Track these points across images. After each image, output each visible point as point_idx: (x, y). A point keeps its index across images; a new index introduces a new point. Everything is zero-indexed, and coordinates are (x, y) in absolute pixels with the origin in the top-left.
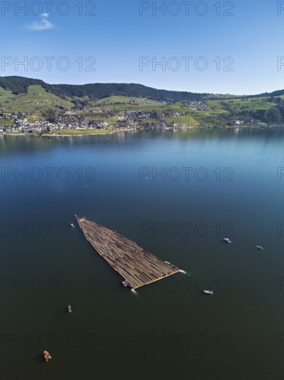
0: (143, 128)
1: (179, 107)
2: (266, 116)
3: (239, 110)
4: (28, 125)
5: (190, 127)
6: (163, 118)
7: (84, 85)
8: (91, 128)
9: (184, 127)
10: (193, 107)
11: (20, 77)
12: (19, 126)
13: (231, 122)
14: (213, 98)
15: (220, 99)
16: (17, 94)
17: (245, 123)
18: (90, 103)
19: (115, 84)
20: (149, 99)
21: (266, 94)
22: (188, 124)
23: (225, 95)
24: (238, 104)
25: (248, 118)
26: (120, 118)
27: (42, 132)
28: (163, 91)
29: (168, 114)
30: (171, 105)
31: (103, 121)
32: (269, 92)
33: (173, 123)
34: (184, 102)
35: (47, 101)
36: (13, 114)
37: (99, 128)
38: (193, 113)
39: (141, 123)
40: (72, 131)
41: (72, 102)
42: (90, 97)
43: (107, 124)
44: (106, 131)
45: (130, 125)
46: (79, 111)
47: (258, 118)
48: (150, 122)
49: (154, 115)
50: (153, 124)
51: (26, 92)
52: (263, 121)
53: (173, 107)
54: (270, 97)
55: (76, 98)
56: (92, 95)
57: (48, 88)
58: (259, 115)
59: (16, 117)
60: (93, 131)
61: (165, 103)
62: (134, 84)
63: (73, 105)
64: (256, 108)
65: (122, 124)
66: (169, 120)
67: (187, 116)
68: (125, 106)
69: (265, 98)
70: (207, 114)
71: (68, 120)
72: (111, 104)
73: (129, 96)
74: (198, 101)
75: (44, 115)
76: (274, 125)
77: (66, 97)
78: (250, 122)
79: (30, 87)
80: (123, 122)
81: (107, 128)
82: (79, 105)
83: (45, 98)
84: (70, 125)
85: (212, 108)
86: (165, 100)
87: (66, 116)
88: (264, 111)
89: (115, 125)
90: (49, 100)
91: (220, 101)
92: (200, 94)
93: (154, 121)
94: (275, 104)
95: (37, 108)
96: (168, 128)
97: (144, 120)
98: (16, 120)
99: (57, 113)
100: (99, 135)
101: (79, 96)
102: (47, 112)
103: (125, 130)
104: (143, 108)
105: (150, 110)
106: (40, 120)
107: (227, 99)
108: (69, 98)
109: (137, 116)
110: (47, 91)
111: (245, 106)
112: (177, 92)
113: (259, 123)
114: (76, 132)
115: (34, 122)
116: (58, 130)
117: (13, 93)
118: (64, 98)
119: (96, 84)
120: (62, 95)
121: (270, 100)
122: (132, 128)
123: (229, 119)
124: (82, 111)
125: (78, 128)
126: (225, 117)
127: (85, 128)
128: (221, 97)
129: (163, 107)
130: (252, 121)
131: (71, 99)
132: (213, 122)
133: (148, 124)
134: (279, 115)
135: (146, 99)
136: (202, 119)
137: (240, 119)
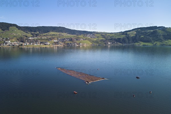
0: (66, 45)
1: (82, 37)
2: (121, 41)
3: (109, 38)
4: (11, 43)
6: (75, 41)
7: (37, 27)
8: (42, 45)
9: (85, 45)
10: (89, 36)
11: (5, 23)
12: (7, 43)
13: (106, 43)
14: (97, 33)
16: (4, 30)
17: (112, 43)
18: (40, 35)
19: (52, 27)
20: (68, 33)
22: (87, 44)
23: (103, 32)
24: (109, 36)
25: (114, 41)
26: (55, 41)
27: (19, 46)
28: (74, 30)
29: (77, 39)
31: (47, 42)
33: (80, 43)
34: (85, 35)
35: (19, 33)
36: (3, 39)
37: (46, 45)
38: (89, 39)
39: (65, 43)
40: (33, 45)
41: (31, 34)
42: (40, 32)
43: (49, 43)
45: (60, 44)
46: (35, 38)
47: (118, 41)
48: (69, 42)
49: (71, 40)
50: (70, 43)
51: (8, 29)
52: (120, 43)
53: (79, 36)
57: (19, 28)
58: (119, 40)
59: (5, 40)
61: (75, 35)
62: (61, 27)
63: (32, 35)
64: (117, 37)
66: (78, 42)
67: (87, 40)
68: (57, 36)
69: (121, 33)
70: (95, 40)
71: (30, 42)
72: (50, 35)
73: (59, 32)
74: (91, 34)
75: (18, 39)
76: (125, 44)
77: (28, 32)
78: (115, 43)
79: (10, 27)
80: (57, 42)
81: (49, 45)
82: (35, 35)
83: (18, 32)
85: (97, 37)
87: (29, 40)
88: (120, 38)
89: (53, 44)
90: (20, 33)
91: (101, 34)
92: (91, 32)
93: (72, 42)
94: (125, 36)
95: (14, 36)
96: (78, 45)
98: (5, 41)
99: (25, 38)
101: (34, 32)
102: (19, 38)
103: (58, 46)
104: (65, 37)
105: (69, 38)
106: (17, 41)
107: (104, 34)
108: (30, 33)
109: (63, 40)
110: (19, 29)
111: (112, 36)
112: (81, 31)
113: (119, 44)
115: (14, 42)
116: (26, 45)
117: (2, 30)
118: (27, 33)
119: (42, 27)
120: (26, 31)
121: (123, 34)
122: (61, 45)
123: (105, 41)
124: (37, 38)
125: (35, 45)
126: (103, 41)
127: (39, 44)
129: (75, 37)
130: (116, 43)
131: (31, 33)
132: (98, 43)
133: (68, 43)
134: (127, 40)
135: (67, 33)
136: (93, 42)
137: (110, 42)
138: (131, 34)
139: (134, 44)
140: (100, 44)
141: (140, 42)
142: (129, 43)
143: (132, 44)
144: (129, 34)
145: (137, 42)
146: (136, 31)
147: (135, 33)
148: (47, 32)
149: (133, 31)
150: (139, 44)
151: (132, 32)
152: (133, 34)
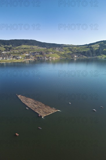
0: (37, 59)
1: (52, 50)
2: (86, 54)
5: (56, 58)
6: (45, 55)
7: (10, 40)
8: (14, 59)
9: (54, 59)
10: (57, 50)
13: (73, 56)
14: (65, 46)
15: (68, 47)
17: (78, 56)
19: (24, 40)
21: (86, 45)
23: (70, 45)
25: (80, 54)
26: (26, 55)
28: (45, 43)
29: (47, 53)
30: (48, 49)
31: (19, 56)
32: (87, 44)
33: (49, 57)
34: (54, 48)
37: (17, 59)
38: (57, 52)
39: (36, 57)
40: (5, 60)
41: (5, 47)
42: (12, 45)
43: (21, 57)
44: (21, 60)
47: (83, 55)
48: (39, 56)
49: (41, 53)
50: (41, 57)
52: (85, 56)
53: (49, 50)
54: (88, 46)
55: (6, 46)
56: (13, 45)
58: (84, 53)
60: (15, 60)
61: (45, 48)
62: (32, 40)
63: (5, 49)
65: (28, 57)
66: (47, 56)
67: (55, 54)
69: (86, 46)
70: (63, 53)
71: (3, 56)
73: (30, 45)
74: (59, 47)
76: (89, 58)
77: (2, 45)
78: (80, 56)
80: (28, 56)
81: (21, 59)
84: (4, 58)
86: (46, 47)
87: (3, 54)
89: (25, 58)
92: (60, 44)
93: (41, 56)
97: (37, 56)
100: (18, 62)
101: (8, 45)
103: (29, 60)
105: (40, 51)
107: (71, 47)
108: (3, 46)
109: (34, 54)
112: (51, 43)
114: (7, 61)
119: (15, 40)
121: (88, 47)
122: (32, 59)
123: (72, 55)
125: (8, 59)
126: (70, 54)
127: (12, 59)
128: (69, 46)
129: (45, 50)
130: (81, 56)
132: (65, 56)
133: (39, 57)
134: (91, 54)
135: (37, 46)
136: (61, 55)
137: (76, 55)
138: (95, 47)
139: (97, 57)
140: (68, 57)
141: (103, 55)
142: (93, 56)
143: (96, 57)
144: (93, 47)
145: (100, 55)
146: (100, 45)
147: (99, 46)
148: (19, 46)
149: (97, 44)
150: (101, 57)
151: (95, 45)
152: (97, 47)
